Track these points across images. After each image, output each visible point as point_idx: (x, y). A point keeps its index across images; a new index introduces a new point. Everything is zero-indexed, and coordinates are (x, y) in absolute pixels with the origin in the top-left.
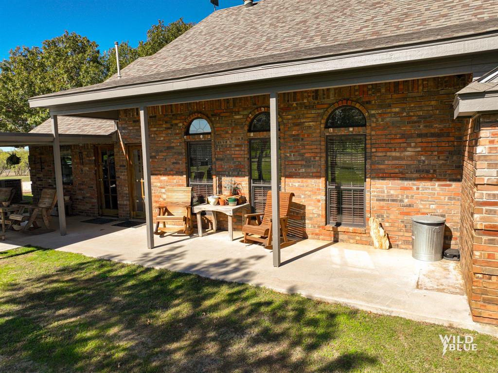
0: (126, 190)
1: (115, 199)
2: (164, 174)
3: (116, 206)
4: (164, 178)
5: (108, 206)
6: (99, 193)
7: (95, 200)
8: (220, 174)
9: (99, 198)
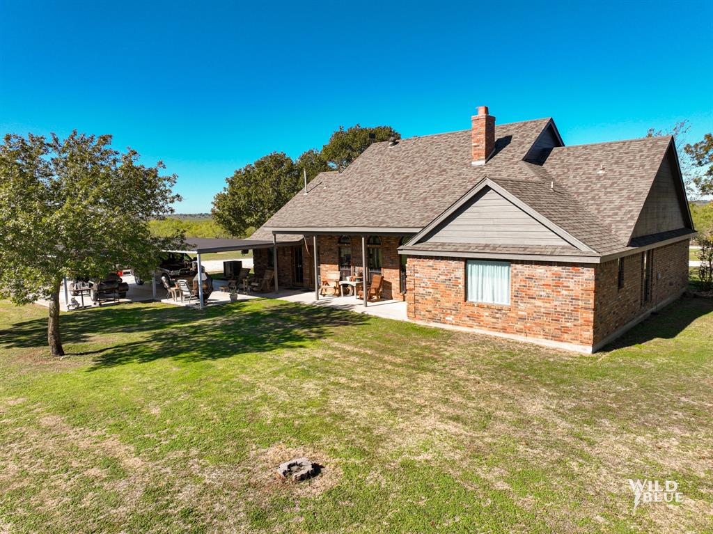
0: (308, 272)
1: (302, 277)
2: (328, 264)
3: (302, 281)
4: (327, 266)
5: (298, 281)
6: (293, 273)
7: (291, 277)
8: (354, 265)
9: (293, 276)
